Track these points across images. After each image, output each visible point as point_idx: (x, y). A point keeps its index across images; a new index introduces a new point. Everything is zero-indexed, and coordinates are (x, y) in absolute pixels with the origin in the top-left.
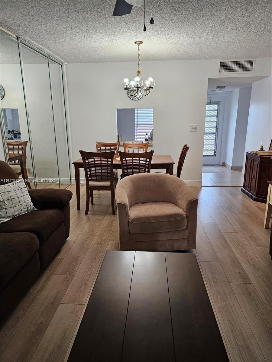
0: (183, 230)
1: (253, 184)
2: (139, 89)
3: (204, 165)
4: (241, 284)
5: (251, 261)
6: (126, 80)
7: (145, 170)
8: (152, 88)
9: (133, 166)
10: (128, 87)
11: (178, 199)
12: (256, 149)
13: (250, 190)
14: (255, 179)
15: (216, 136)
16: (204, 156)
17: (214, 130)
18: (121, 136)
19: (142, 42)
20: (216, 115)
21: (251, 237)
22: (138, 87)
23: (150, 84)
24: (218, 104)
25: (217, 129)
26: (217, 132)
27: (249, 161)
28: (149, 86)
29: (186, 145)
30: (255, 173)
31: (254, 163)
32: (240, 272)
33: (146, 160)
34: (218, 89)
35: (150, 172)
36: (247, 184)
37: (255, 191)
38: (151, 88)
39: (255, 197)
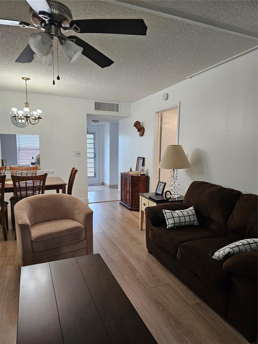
0: (83, 240)
1: (128, 198)
2: (28, 118)
3: (89, 185)
4: (131, 274)
5: (135, 256)
6: (14, 110)
7: (39, 192)
8: (41, 118)
9: (26, 188)
10: (17, 115)
11: (75, 215)
12: (127, 170)
13: (126, 202)
14: (129, 194)
15: (94, 160)
16: (88, 177)
17: (93, 155)
18: (6, 160)
19: (29, 79)
20: (93, 142)
21: (132, 238)
22: (27, 117)
23: (38, 115)
24: (94, 134)
25: (95, 154)
26: (95, 157)
27: (123, 180)
28: (37, 117)
29: (74, 168)
30: (129, 188)
31: (127, 181)
32: (129, 265)
33: (40, 182)
34: (94, 122)
35: (44, 193)
36: (123, 198)
37: (130, 203)
38: (39, 118)
39: (130, 208)
